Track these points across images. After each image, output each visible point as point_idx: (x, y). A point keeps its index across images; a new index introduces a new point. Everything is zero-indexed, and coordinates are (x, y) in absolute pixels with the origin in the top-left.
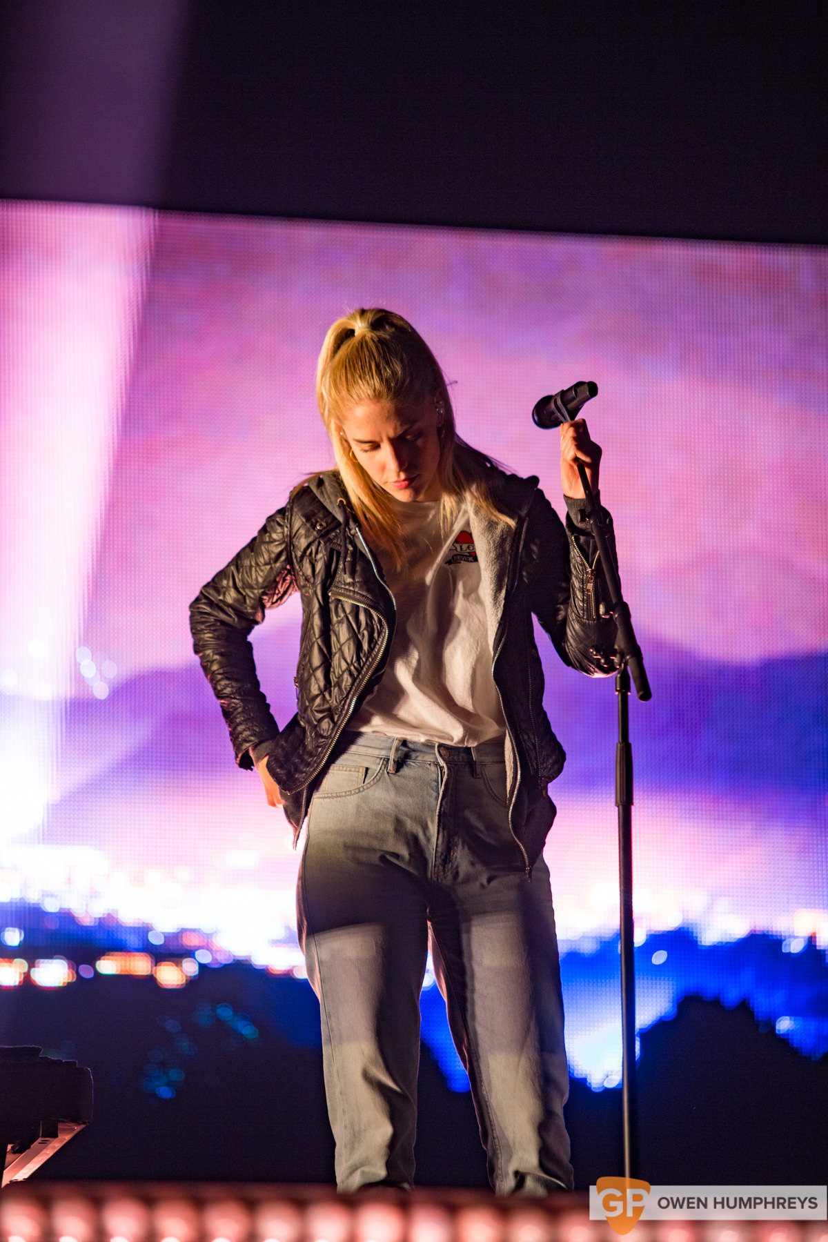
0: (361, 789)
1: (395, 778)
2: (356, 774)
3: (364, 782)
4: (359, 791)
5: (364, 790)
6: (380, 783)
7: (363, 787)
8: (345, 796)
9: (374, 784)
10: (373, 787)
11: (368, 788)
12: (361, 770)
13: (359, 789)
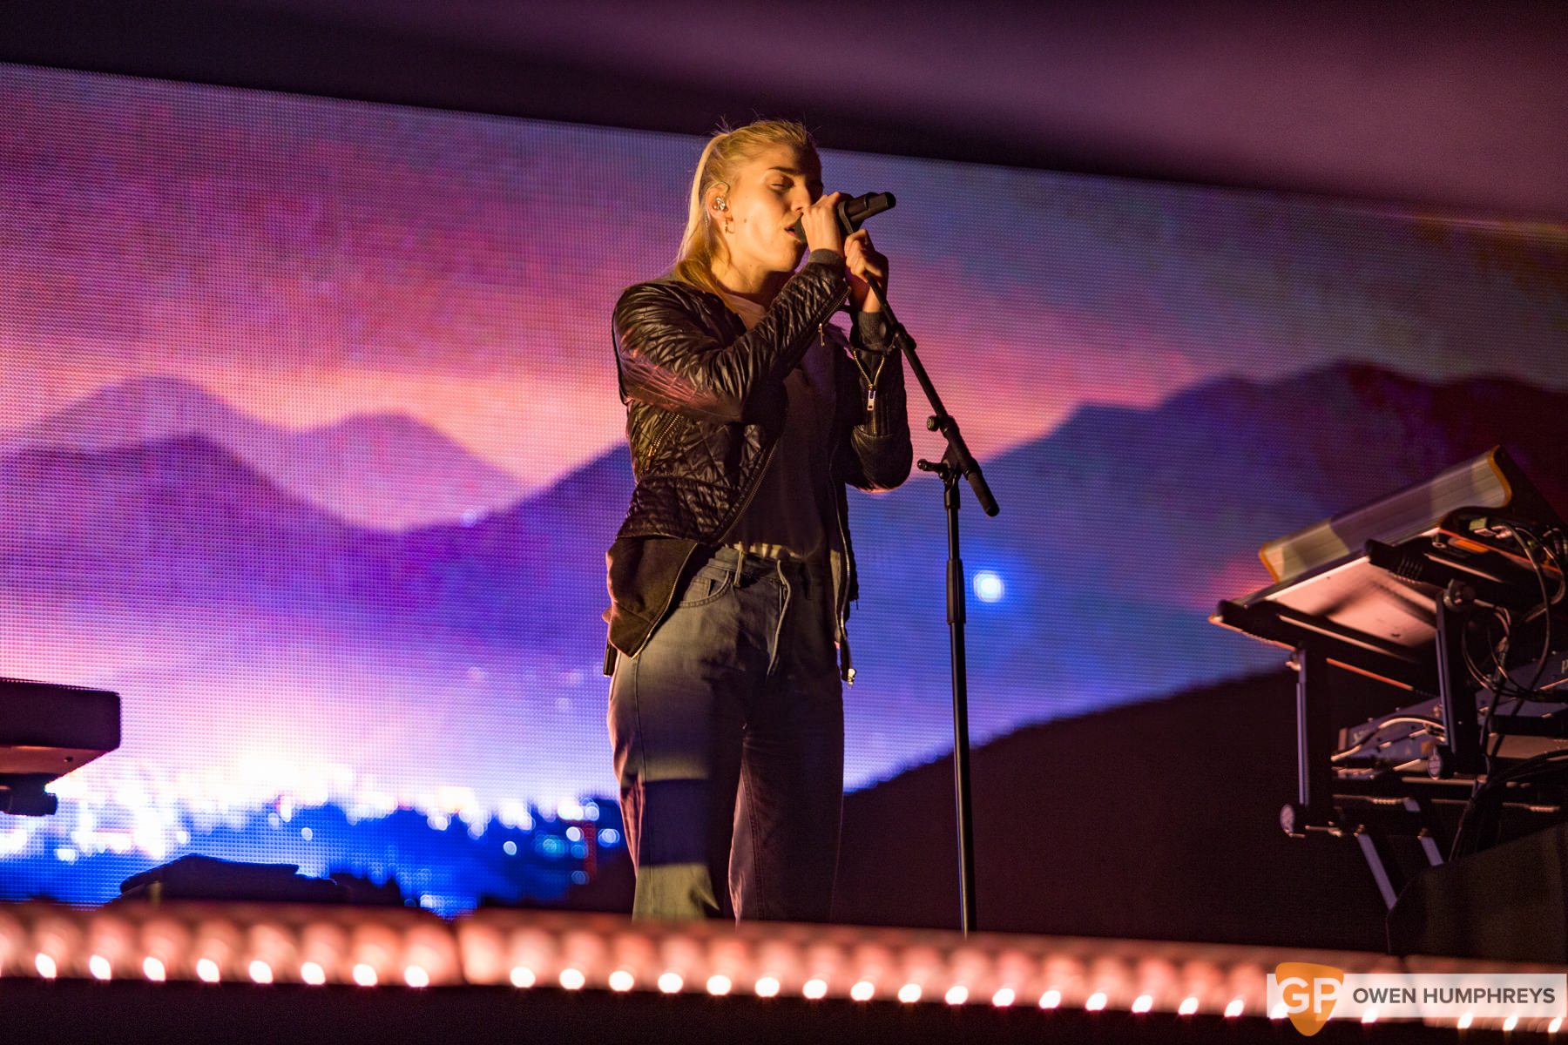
0: (706, 602)
1: (740, 593)
2: (701, 585)
3: (709, 594)
4: (704, 604)
5: (709, 602)
6: (725, 597)
7: (708, 599)
8: (689, 607)
9: (720, 597)
10: (719, 601)
11: (713, 601)
12: (706, 582)
13: (704, 601)
